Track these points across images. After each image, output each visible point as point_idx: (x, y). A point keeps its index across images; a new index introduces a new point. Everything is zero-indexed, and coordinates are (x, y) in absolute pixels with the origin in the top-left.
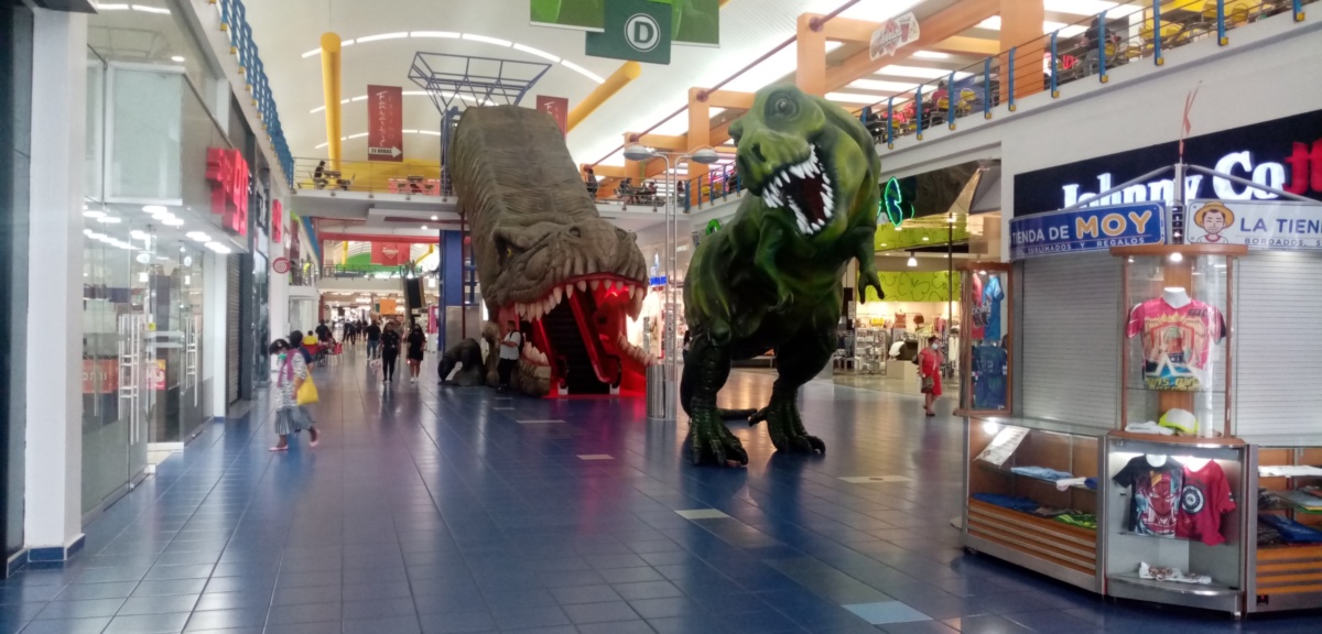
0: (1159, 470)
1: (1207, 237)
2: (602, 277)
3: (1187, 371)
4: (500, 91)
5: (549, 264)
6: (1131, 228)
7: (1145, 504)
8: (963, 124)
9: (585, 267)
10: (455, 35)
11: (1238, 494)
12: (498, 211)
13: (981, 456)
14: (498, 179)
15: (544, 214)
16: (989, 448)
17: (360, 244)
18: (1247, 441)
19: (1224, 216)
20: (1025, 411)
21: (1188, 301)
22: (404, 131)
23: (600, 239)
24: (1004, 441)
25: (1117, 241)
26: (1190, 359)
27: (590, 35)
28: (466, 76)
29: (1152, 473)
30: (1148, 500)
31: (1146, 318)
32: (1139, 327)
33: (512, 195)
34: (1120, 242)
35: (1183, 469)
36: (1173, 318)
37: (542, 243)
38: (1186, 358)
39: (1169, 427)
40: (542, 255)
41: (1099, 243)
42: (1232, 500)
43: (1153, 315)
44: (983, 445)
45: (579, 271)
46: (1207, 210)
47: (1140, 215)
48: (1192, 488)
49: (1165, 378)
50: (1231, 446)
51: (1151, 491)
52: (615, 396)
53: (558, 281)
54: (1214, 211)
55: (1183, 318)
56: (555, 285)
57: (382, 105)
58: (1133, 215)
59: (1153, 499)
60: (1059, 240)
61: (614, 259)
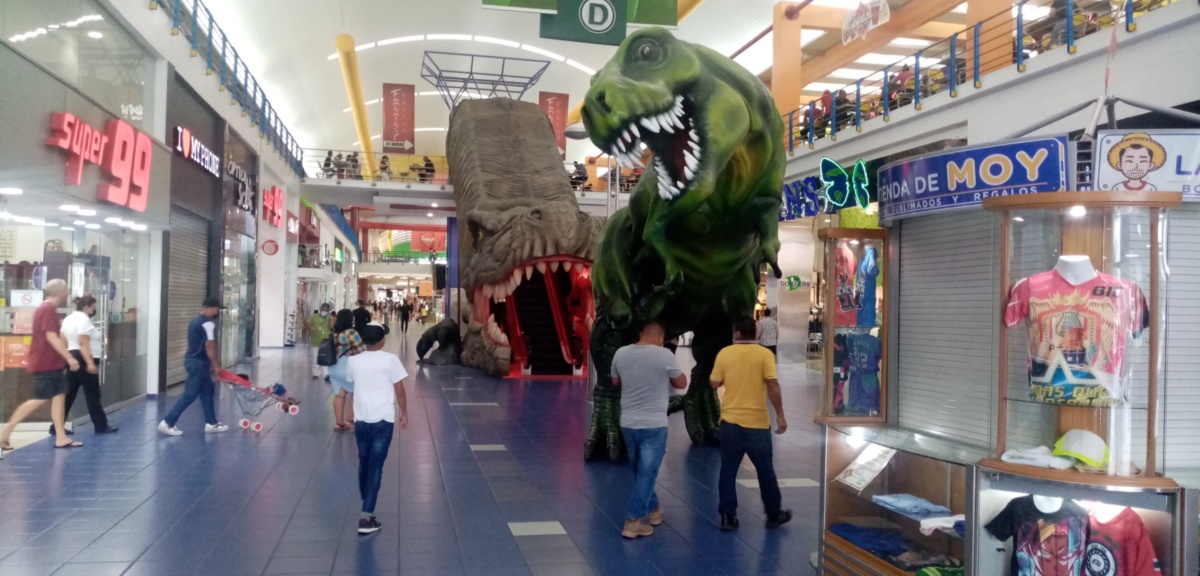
0: (1050, 518)
1: (1125, 184)
2: (561, 259)
3: (1090, 376)
4: (503, 88)
5: (510, 246)
6: (1019, 174)
7: (1030, 567)
8: (929, 103)
9: (544, 249)
10: (467, 37)
11: (1168, 560)
12: (478, 197)
13: (840, 477)
14: (481, 166)
15: (520, 199)
16: (852, 466)
17: (403, 232)
18: (1182, 481)
19: (1151, 153)
20: (901, 419)
21: (1095, 274)
22: (416, 130)
23: (559, 221)
24: (870, 459)
25: (1000, 192)
26: (1094, 360)
27: (543, 16)
28: (471, 73)
29: (1041, 522)
30: (1035, 561)
31: (1032, 300)
32: (1024, 312)
33: (492, 182)
34: (1005, 193)
35: (1088, 518)
36: (1071, 299)
37: (508, 226)
38: (1087, 358)
39: (1067, 457)
40: (505, 238)
41: (977, 196)
42: (1158, 570)
43: (1043, 295)
44: (844, 465)
45: (538, 252)
46: (1126, 144)
47: (1032, 155)
48: (1099, 546)
49: (1058, 385)
50: (1159, 490)
51: (1040, 548)
52: (578, 377)
53: (518, 263)
54: (1137, 147)
55: (1087, 300)
56: (515, 266)
57: (396, 102)
58: (1021, 156)
59: (1041, 560)
60: (927, 193)
61: (573, 242)
